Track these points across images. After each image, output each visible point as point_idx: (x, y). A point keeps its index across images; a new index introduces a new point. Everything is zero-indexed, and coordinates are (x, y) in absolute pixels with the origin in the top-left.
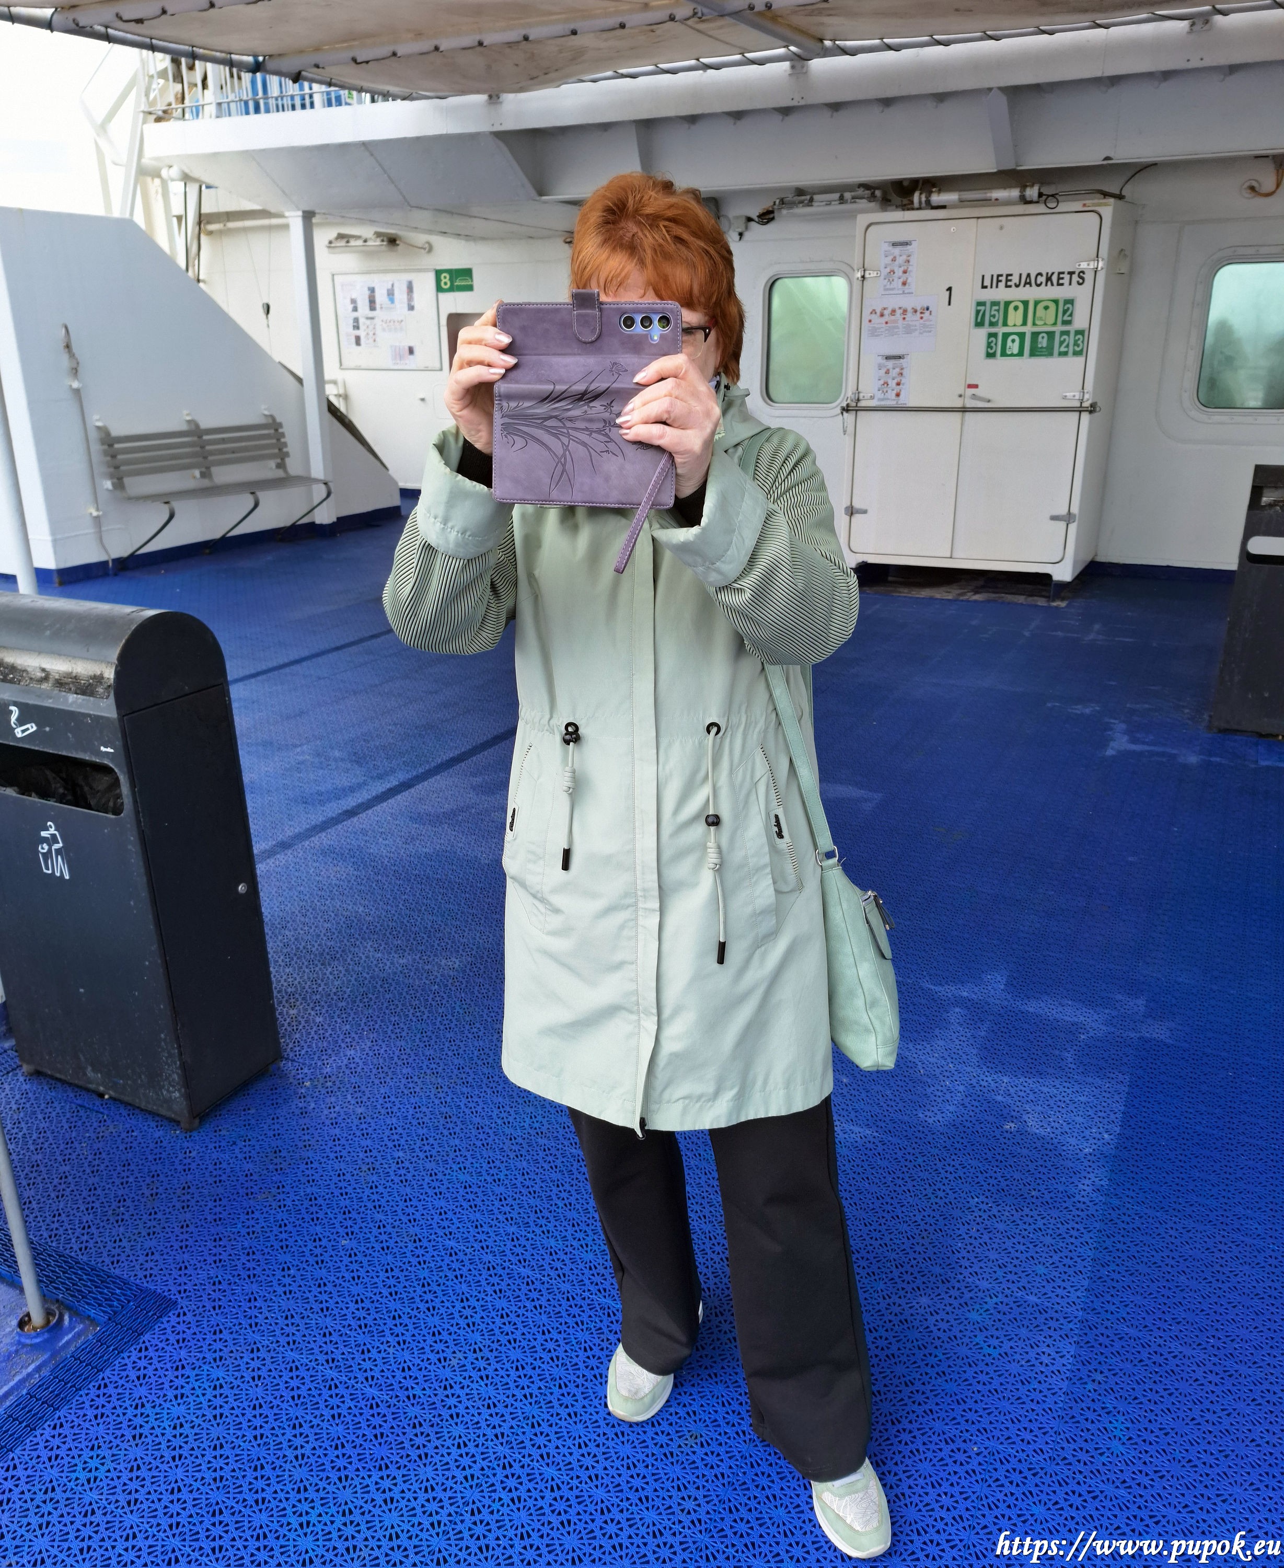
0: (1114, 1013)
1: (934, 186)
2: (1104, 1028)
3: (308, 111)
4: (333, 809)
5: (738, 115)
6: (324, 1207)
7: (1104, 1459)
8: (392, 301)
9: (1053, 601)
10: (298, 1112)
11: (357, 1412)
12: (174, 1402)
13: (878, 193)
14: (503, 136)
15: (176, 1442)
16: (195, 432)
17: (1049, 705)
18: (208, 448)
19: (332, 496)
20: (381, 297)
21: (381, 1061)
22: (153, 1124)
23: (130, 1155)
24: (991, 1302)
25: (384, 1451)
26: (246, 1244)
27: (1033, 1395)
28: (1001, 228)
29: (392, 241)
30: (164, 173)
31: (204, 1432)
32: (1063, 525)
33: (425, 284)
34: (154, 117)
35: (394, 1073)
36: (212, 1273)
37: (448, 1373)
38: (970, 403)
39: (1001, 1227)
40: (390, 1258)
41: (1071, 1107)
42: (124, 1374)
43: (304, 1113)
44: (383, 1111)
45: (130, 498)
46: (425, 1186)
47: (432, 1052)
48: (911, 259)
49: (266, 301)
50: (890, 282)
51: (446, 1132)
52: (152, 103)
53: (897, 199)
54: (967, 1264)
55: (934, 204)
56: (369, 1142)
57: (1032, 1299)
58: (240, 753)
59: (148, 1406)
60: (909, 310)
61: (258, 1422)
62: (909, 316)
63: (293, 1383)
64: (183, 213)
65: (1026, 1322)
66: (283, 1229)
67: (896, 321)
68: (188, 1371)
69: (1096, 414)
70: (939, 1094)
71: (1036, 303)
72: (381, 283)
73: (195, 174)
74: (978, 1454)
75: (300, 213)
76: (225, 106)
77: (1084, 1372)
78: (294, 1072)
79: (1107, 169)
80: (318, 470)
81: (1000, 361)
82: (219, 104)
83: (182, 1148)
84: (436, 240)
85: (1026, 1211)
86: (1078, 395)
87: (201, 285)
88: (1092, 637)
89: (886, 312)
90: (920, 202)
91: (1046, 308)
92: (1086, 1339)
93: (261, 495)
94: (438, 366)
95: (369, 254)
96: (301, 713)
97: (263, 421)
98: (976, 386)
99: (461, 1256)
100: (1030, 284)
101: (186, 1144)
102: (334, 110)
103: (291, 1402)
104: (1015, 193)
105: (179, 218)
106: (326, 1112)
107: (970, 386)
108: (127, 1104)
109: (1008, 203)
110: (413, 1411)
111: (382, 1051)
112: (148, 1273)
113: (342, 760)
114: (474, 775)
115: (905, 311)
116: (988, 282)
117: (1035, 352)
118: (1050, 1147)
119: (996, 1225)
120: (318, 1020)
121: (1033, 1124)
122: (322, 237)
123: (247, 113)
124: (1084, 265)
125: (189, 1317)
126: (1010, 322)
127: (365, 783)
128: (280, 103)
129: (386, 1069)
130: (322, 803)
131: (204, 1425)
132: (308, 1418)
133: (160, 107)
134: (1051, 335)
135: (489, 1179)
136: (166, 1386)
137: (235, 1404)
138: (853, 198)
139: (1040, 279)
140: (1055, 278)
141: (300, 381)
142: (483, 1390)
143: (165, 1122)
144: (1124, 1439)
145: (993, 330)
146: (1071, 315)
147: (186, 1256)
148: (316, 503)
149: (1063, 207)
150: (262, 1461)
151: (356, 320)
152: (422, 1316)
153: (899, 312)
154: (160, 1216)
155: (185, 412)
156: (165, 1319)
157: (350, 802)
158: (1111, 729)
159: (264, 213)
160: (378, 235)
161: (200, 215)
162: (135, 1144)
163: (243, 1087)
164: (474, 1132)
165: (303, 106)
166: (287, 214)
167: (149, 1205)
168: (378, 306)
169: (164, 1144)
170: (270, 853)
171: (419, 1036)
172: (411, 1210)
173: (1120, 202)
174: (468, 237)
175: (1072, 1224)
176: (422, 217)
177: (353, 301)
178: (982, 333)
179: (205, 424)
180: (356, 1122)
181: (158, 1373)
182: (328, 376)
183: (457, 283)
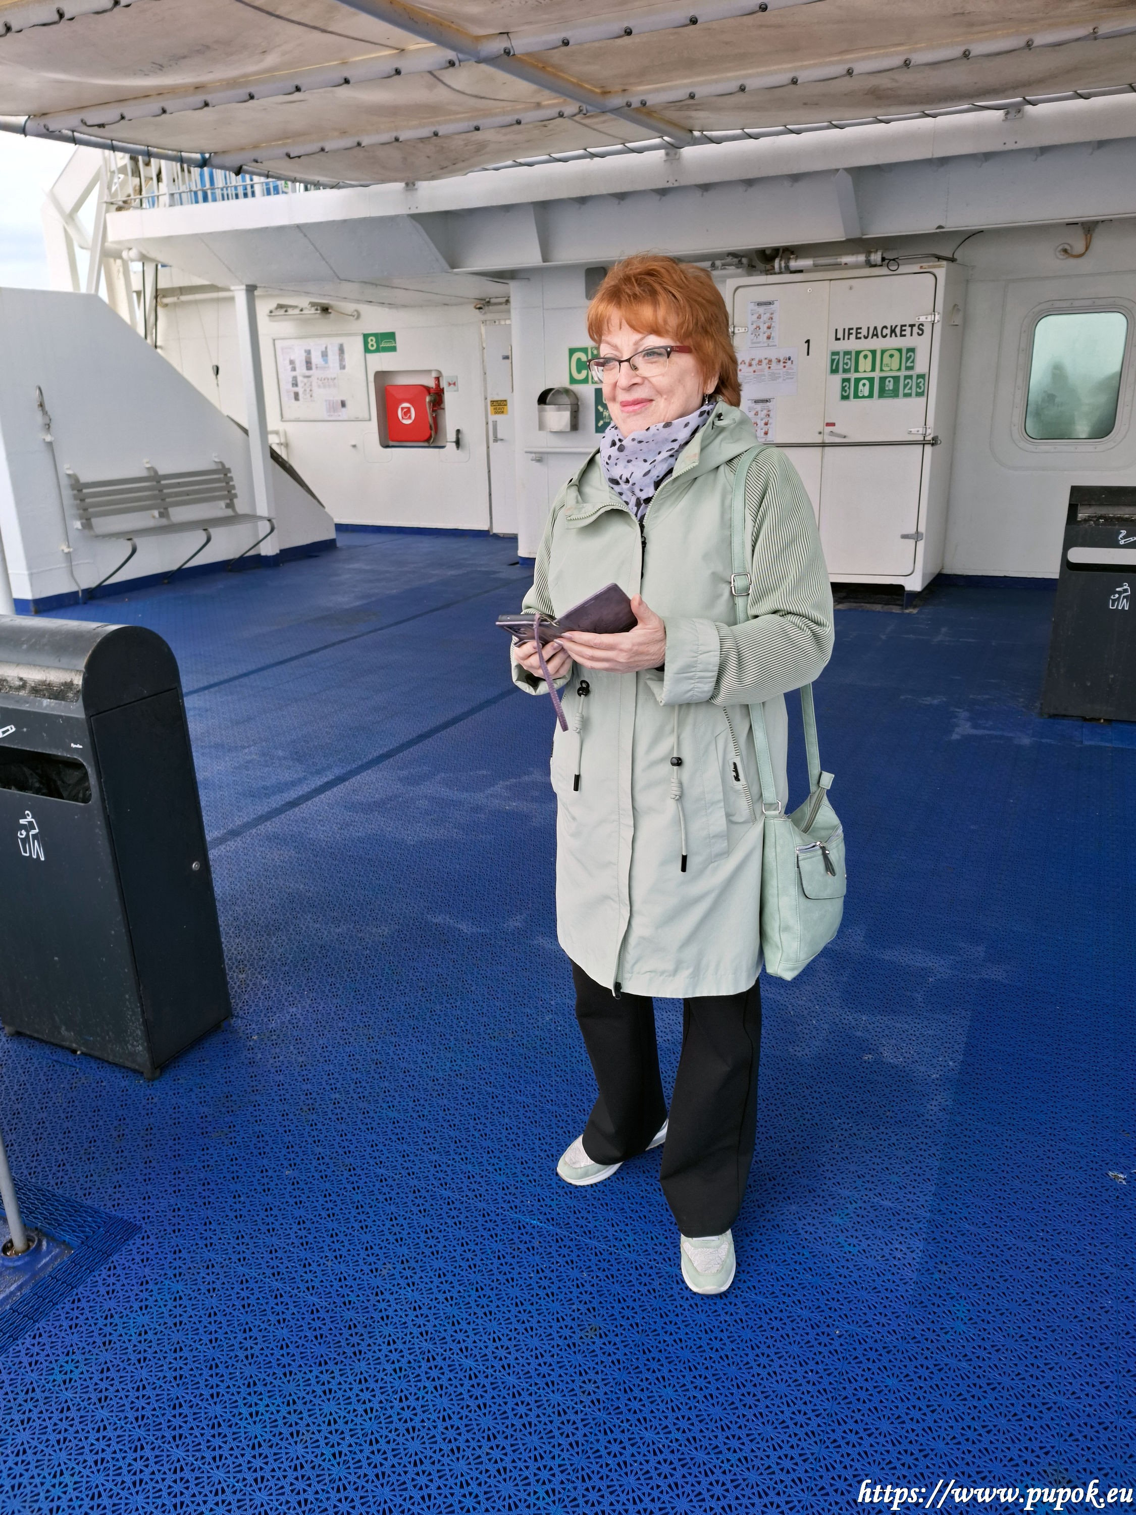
0: (958, 959)
1: (792, 253)
2: (949, 971)
3: (250, 200)
4: (277, 801)
5: (621, 196)
6: (270, 1142)
7: (948, 1337)
8: (326, 361)
9: (907, 608)
10: (246, 1061)
11: (299, 1316)
12: (139, 1313)
13: (744, 260)
14: (417, 217)
15: (140, 1347)
16: (155, 477)
17: (902, 697)
18: (165, 491)
19: (275, 531)
20: (316, 359)
21: (320, 1016)
22: (119, 1075)
23: (100, 1103)
24: (851, 1208)
25: (323, 1350)
26: (202, 1176)
27: (887, 1285)
28: (851, 288)
29: (325, 310)
30: (125, 254)
31: (166, 1337)
32: (912, 542)
33: (355, 346)
34: (115, 207)
35: (331, 1026)
36: (172, 1201)
37: (378, 1281)
38: (829, 439)
39: (860, 1143)
40: (328, 1185)
41: (921, 1040)
42: (95, 1290)
43: (252, 1063)
44: (322, 1060)
45: (97, 536)
46: (359, 1122)
47: (364, 1008)
48: (774, 316)
49: (215, 363)
50: (757, 336)
51: (377, 1076)
52: (115, 195)
53: (761, 265)
54: (831, 1175)
55: (792, 269)
56: (309, 1086)
57: (887, 1203)
58: (194, 754)
59: (116, 1316)
60: (774, 360)
61: (212, 1328)
62: (774, 365)
63: (243, 1294)
64: (141, 288)
65: (882, 1224)
66: (234, 1162)
67: (762, 370)
68: (151, 1286)
69: (936, 447)
70: (807, 1031)
71: (883, 352)
72: (316, 347)
73: (153, 254)
74: (840, 1337)
75: (244, 287)
76: (177, 196)
77: (931, 1264)
78: (243, 1028)
79: (941, 235)
80: (262, 509)
81: (853, 403)
82: (172, 195)
83: (145, 1095)
84: (364, 308)
85: (882, 1129)
86: (921, 431)
87: (159, 350)
88: (939, 638)
89: (754, 363)
90: (780, 268)
91: (891, 356)
92: (933, 1236)
93: (213, 531)
94: (367, 416)
95: (304, 321)
96: (249, 719)
97: (213, 467)
98: (833, 424)
99: (390, 1181)
100: (877, 335)
101: (148, 1092)
102: (273, 198)
103: (242, 1310)
104: (861, 258)
105: (138, 293)
106: (271, 1061)
107: (828, 424)
108: (97, 1058)
109: (856, 266)
110: (348, 1315)
111: (320, 1008)
112: (116, 1203)
113: (285, 758)
114: (401, 769)
115: (770, 361)
116: (840, 335)
117: (883, 393)
118: (903, 1074)
119: (856, 1142)
120: (264, 982)
121: (888, 1055)
122: (263, 308)
123: (197, 202)
124: (922, 319)
125: (152, 1240)
126: (861, 369)
127: (305, 778)
128: (225, 192)
129: (324, 1023)
130: (267, 796)
131: (166, 1332)
132: (257, 1323)
133: (121, 198)
134: (896, 379)
135: (415, 1115)
136: (132, 1299)
137: (193, 1313)
138: (723, 265)
139: (885, 332)
140: (898, 330)
141: (246, 431)
142: (409, 1295)
143: (130, 1074)
144: (966, 1320)
145: (846, 376)
146: (913, 362)
147: (149, 1187)
148: (261, 537)
149: (903, 269)
150: (217, 1361)
151: (295, 378)
152: (356, 1234)
153: (765, 362)
154: (125, 1153)
155: (145, 460)
156: (131, 1242)
157: (293, 794)
158: (956, 717)
159: (213, 288)
160: (313, 304)
161: (157, 290)
162: (104, 1093)
163: (198, 1041)
164: (401, 1075)
165: (246, 195)
166: (232, 288)
167: (117, 1145)
168: (314, 367)
169: (130, 1092)
170: (221, 840)
171: (353, 994)
172: (346, 1144)
173: (951, 264)
174: (391, 305)
175: (921, 1139)
176: (348, 289)
177: (292, 362)
178: (837, 379)
179: (161, 472)
180: (298, 1069)
181: (125, 1288)
182: (270, 427)
183: (382, 345)
